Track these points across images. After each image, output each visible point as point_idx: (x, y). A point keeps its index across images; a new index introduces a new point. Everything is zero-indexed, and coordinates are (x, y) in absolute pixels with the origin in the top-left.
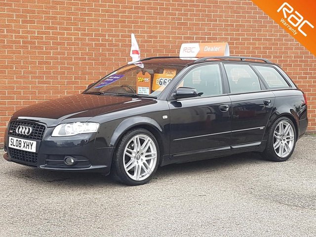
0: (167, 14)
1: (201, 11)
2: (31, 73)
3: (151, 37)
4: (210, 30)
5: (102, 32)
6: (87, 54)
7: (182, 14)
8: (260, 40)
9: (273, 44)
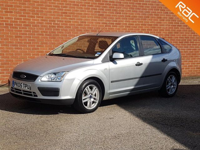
0: (92, 9)
1: (111, 7)
2: (11, 42)
3: (82, 22)
4: (116, 19)
5: (53, 19)
6: (44, 32)
7: (100, 9)
8: (145, 25)
9: (153, 28)
